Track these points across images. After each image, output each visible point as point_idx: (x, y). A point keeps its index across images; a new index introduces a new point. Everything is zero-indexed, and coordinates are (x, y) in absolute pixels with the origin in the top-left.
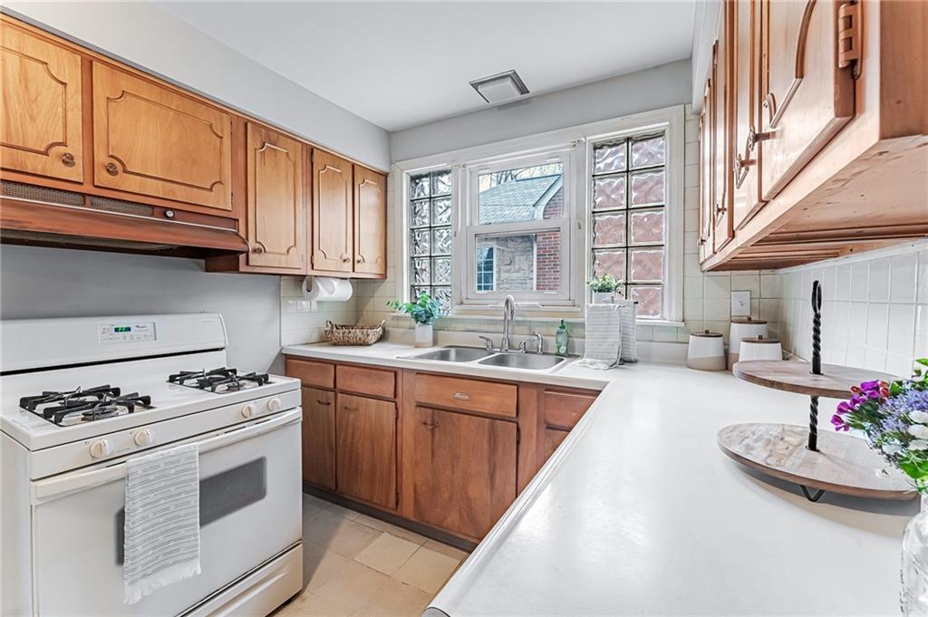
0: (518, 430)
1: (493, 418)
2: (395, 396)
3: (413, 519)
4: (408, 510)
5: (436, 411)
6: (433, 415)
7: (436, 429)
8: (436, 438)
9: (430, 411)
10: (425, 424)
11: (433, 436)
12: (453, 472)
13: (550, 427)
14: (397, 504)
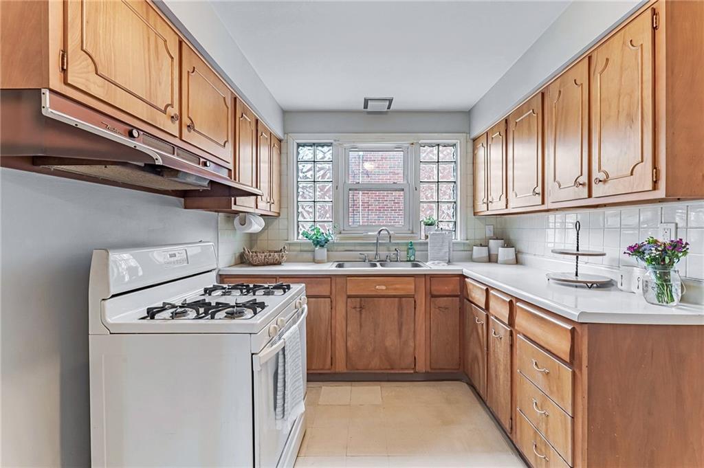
0: (415, 302)
1: (400, 297)
2: (331, 293)
3: (345, 371)
4: (341, 367)
5: (363, 299)
6: (361, 300)
7: (363, 310)
8: (363, 316)
9: (358, 299)
10: (355, 308)
11: (361, 314)
12: (375, 334)
13: (433, 296)
14: (332, 365)
